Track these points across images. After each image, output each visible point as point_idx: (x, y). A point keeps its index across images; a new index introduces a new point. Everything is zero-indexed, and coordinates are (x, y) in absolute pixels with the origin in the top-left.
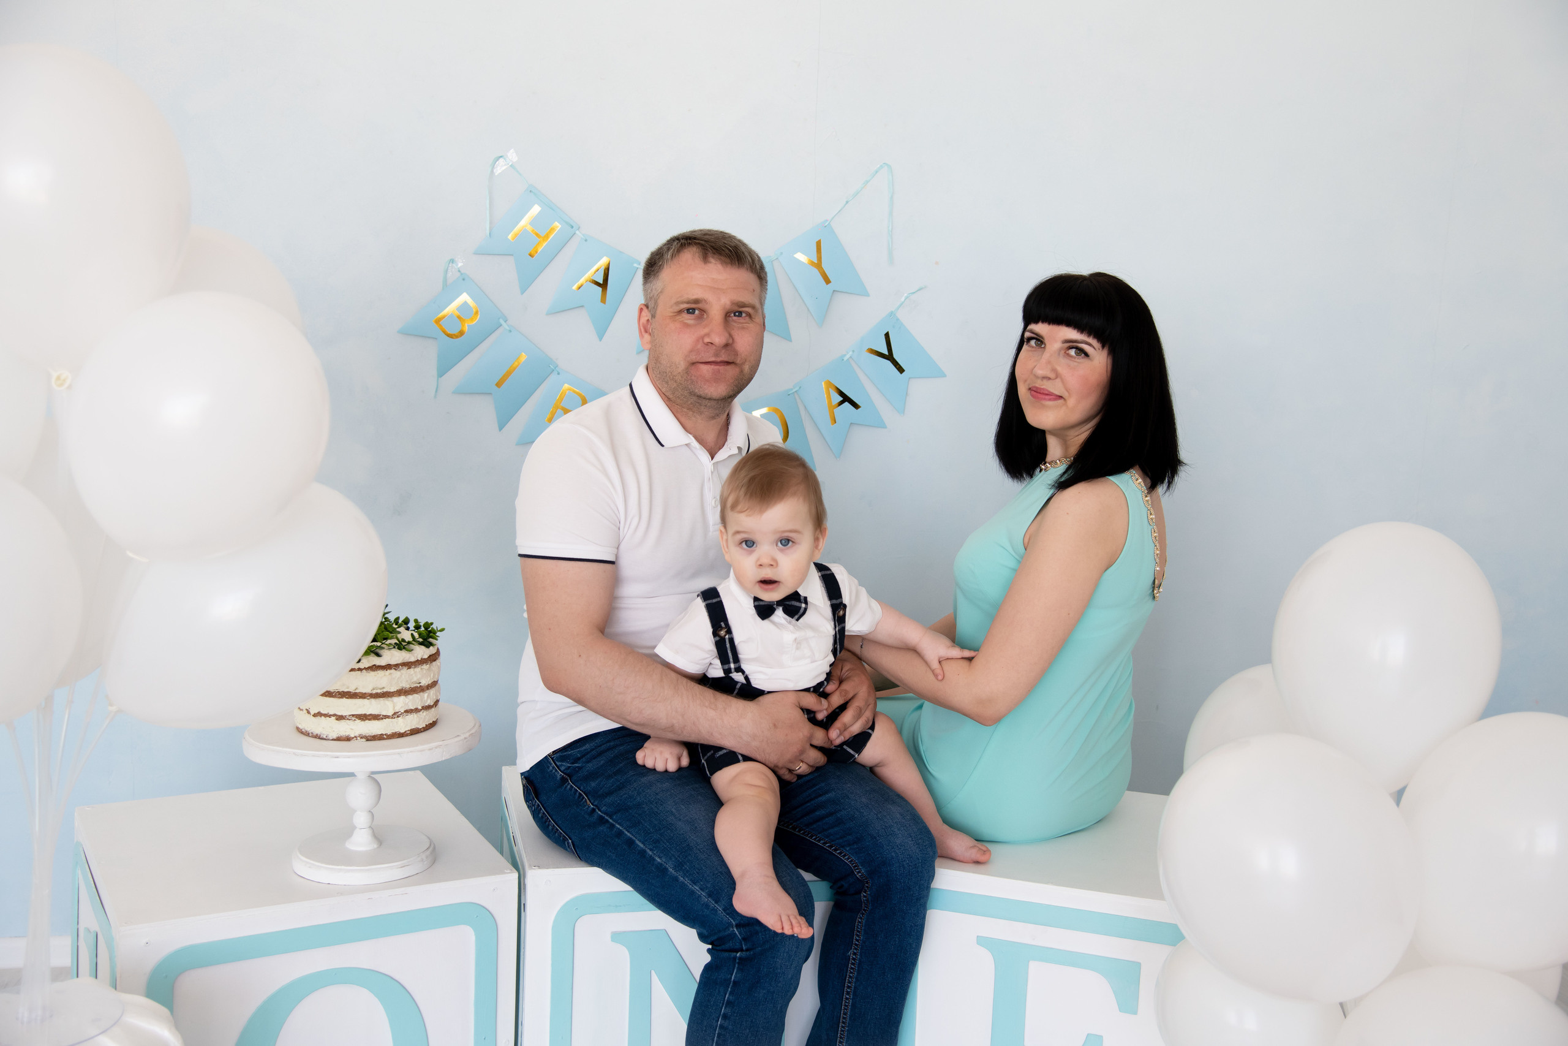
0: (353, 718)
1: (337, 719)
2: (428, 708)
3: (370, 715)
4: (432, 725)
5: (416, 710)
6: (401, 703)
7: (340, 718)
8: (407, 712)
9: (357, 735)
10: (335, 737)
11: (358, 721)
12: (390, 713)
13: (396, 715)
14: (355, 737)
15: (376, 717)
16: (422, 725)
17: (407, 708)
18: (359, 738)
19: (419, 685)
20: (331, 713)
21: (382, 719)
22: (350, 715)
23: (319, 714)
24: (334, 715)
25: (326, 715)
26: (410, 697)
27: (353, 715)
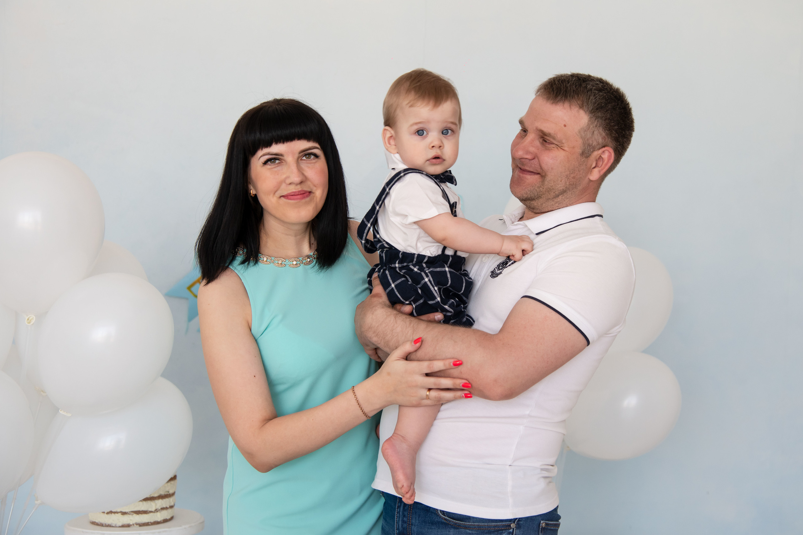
0: (132, 513)
1: (122, 514)
2: (171, 507)
3: (142, 511)
4: (172, 518)
5: (166, 508)
6: (160, 503)
7: (124, 513)
8: (163, 509)
9: (134, 522)
10: (120, 524)
11: (135, 515)
12: (153, 510)
13: (156, 511)
14: (133, 524)
15: (145, 512)
16: (168, 517)
17: (162, 507)
18: (135, 525)
19: (168, 493)
20: (119, 510)
21: (148, 513)
22: (130, 512)
23: (111, 512)
24: (121, 512)
25: (115, 513)
26: (164, 500)
27: (132, 512)
